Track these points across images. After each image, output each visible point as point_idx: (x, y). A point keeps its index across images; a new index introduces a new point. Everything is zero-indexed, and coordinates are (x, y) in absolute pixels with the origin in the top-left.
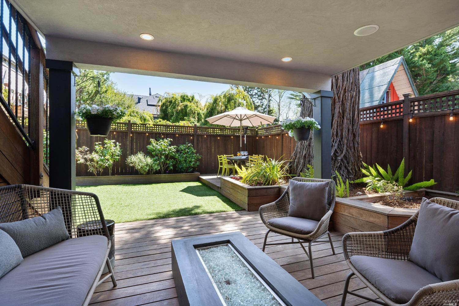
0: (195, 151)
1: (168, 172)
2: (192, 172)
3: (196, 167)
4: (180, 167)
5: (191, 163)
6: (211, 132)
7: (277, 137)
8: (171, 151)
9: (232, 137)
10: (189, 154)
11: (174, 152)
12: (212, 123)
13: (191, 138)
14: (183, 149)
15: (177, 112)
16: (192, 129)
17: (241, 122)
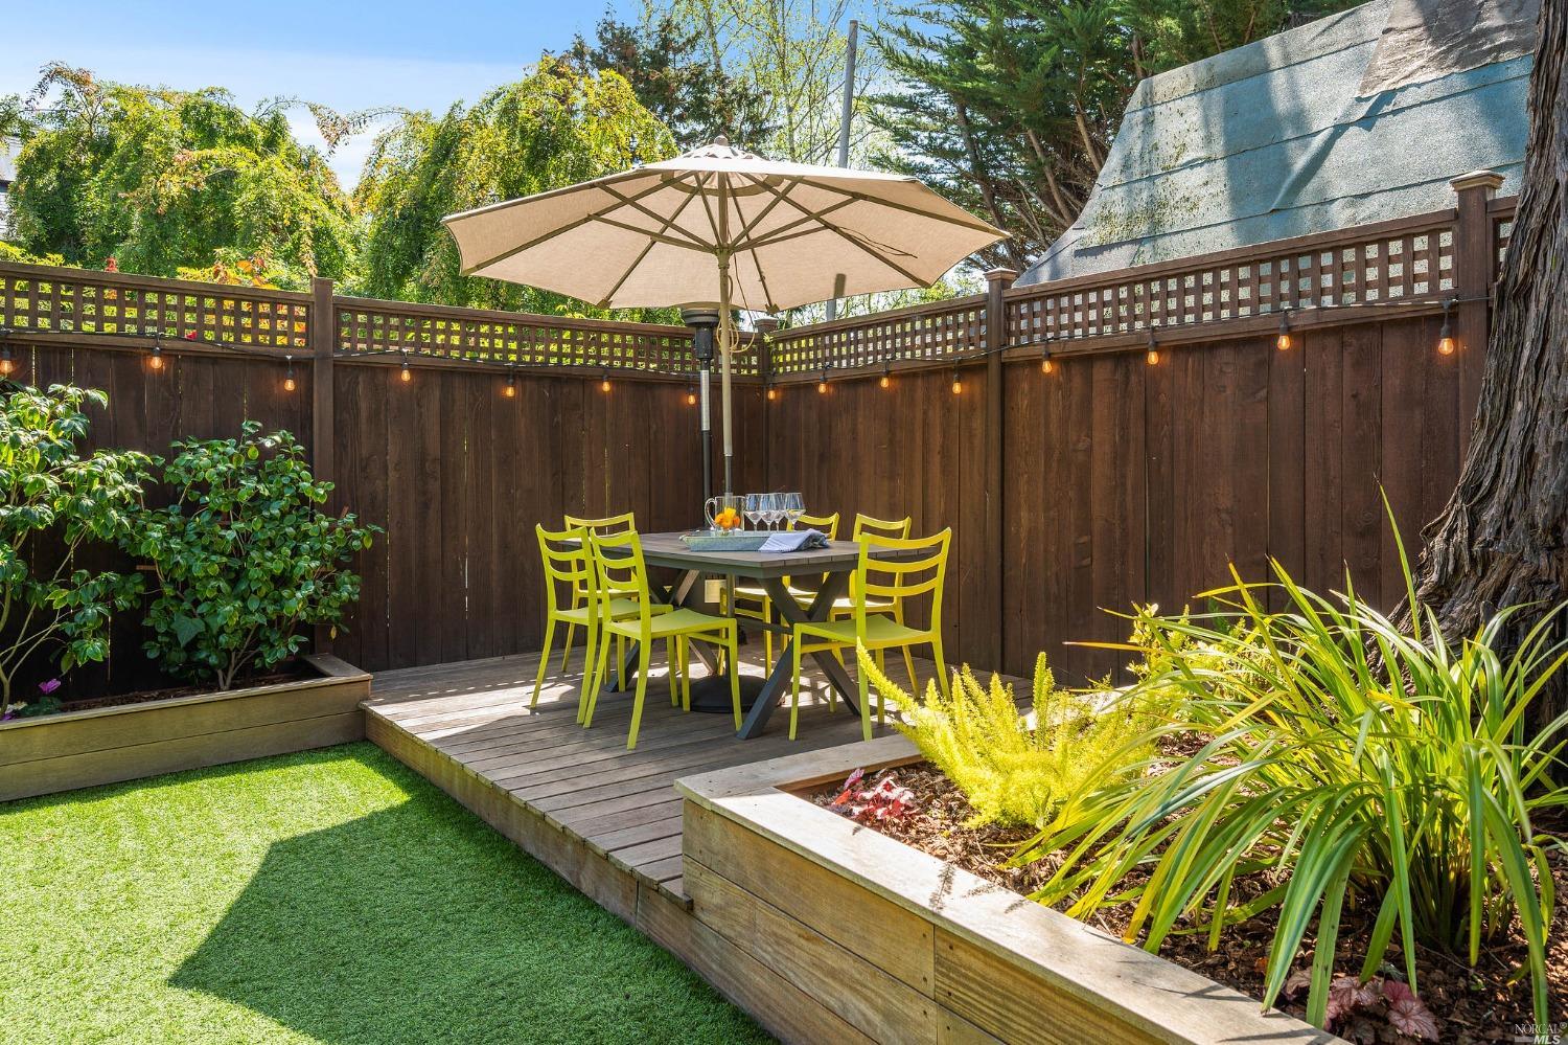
0: (321, 493)
1: (54, 684)
2: (299, 668)
3: (327, 624)
4: (187, 629)
5: (285, 593)
6: (447, 346)
7: (957, 388)
8: (88, 502)
9: (606, 387)
10: (272, 518)
11: (120, 503)
12: (479, 267)
13: (290, 385)
14: (210, 475)
15: (152, 216)
16: (291, 318)
17: (724, 268)
